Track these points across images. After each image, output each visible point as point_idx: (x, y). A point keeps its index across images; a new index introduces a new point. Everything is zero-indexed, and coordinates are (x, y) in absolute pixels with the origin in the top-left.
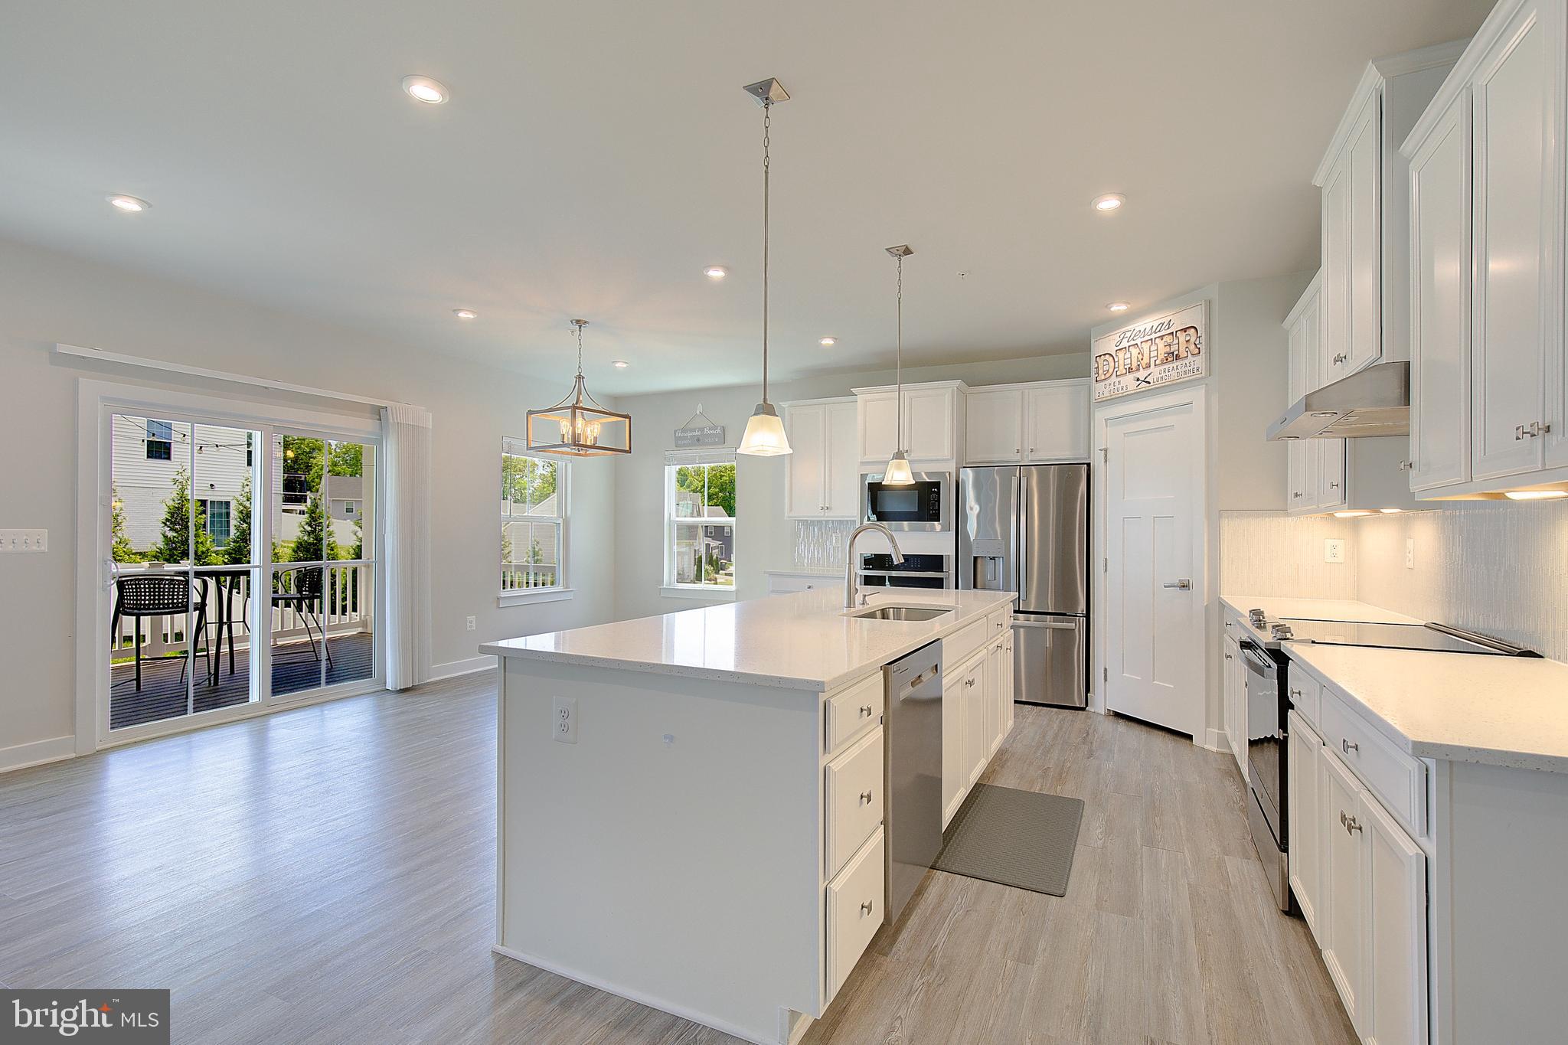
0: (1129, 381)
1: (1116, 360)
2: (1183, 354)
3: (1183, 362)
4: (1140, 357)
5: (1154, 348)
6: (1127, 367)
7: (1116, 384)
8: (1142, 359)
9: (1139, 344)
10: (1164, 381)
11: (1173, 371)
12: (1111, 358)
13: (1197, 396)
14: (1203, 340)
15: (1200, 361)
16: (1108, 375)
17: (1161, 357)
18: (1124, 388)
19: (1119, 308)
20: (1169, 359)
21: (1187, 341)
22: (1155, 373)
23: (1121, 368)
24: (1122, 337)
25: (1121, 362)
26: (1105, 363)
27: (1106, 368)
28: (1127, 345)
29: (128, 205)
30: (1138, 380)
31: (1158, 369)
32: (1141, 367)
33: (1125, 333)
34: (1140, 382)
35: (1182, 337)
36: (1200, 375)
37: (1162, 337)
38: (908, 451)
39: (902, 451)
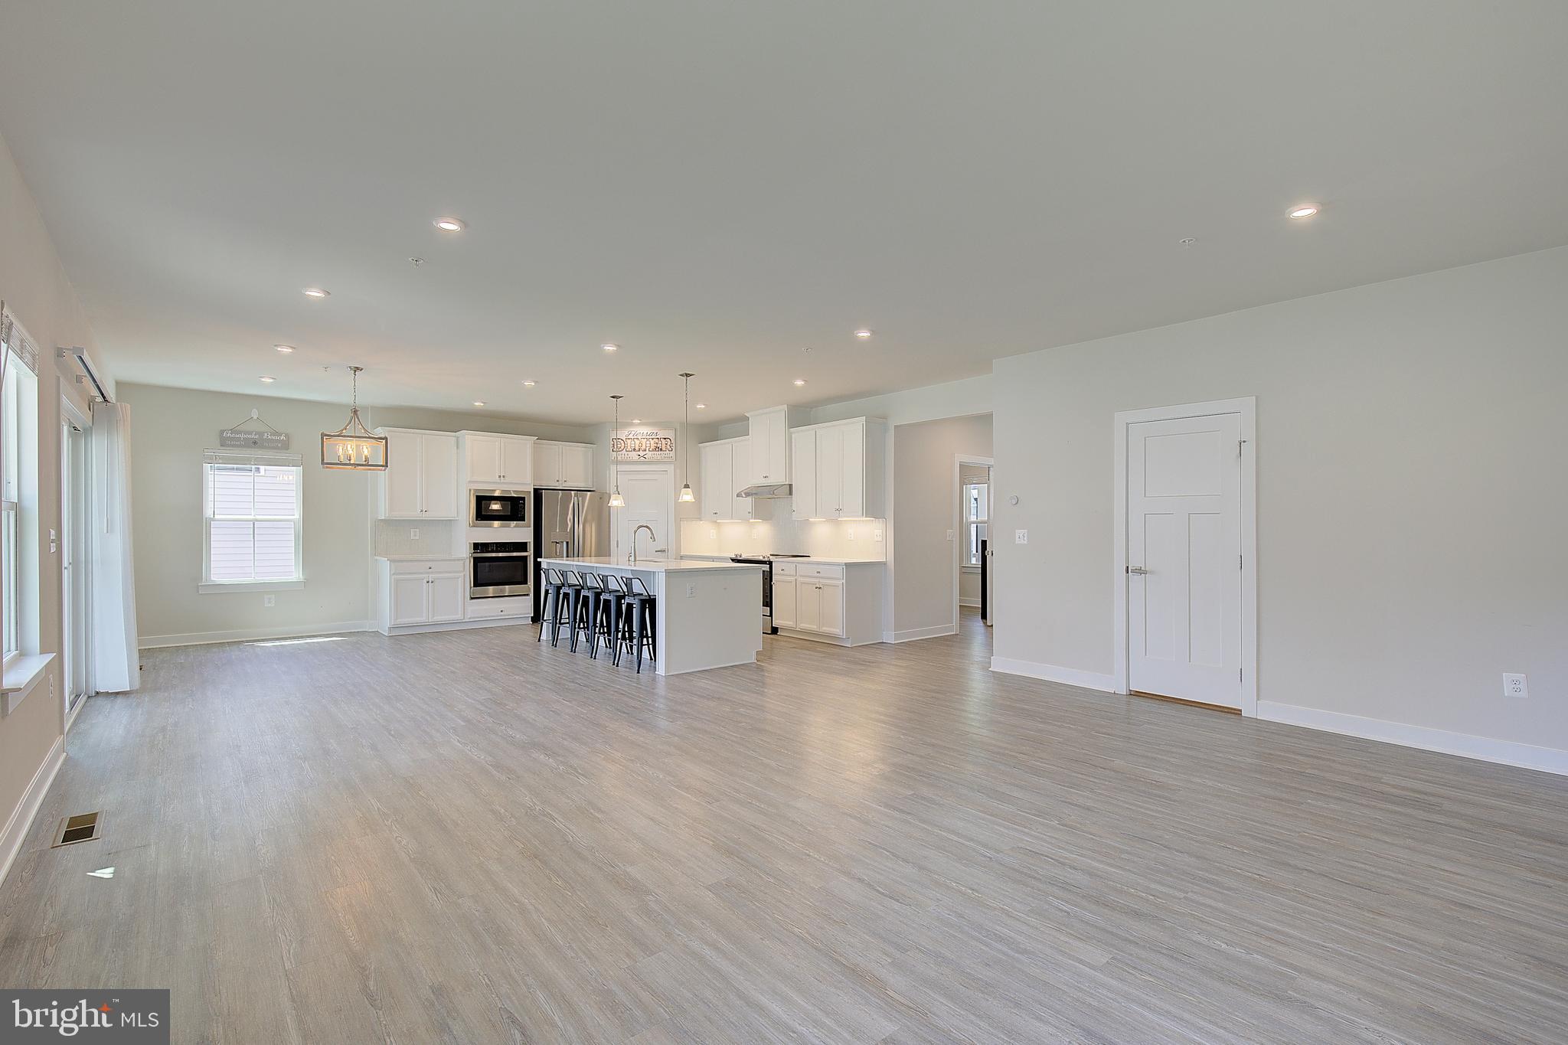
0: (634, 456)
1: (626, 443)
2: (664, 449)
3: (665, 452)
4: (640, 445)
5: (648, 442)
6: (633, 448)
7: (626, 455)
8: (642, 446)
10: (654, 459)
11: (658, 455)
12: (623, 441)
13: (671, 468)
14: (673, 445)
15: (672, 454)
16: (620, 449)
17: (653, 447)
18: (631, 458)
19: (636, 420)
20: (657, 450)
21: (666, 444)
23: (629, 447)
24: (629, 432)
25: (629, 444)
26: (619, 443)
27: (619, 446)
28: (633, 437)
29: (315, 293)
30: (639, 455)
31: (651, 453)
32: (641, 450)
33: (631, 431)
34: (640, 457)
35: (663, 441)
36: (672, 460)
37: (653, 439)
38: (504, 477)
39: (500, 477)
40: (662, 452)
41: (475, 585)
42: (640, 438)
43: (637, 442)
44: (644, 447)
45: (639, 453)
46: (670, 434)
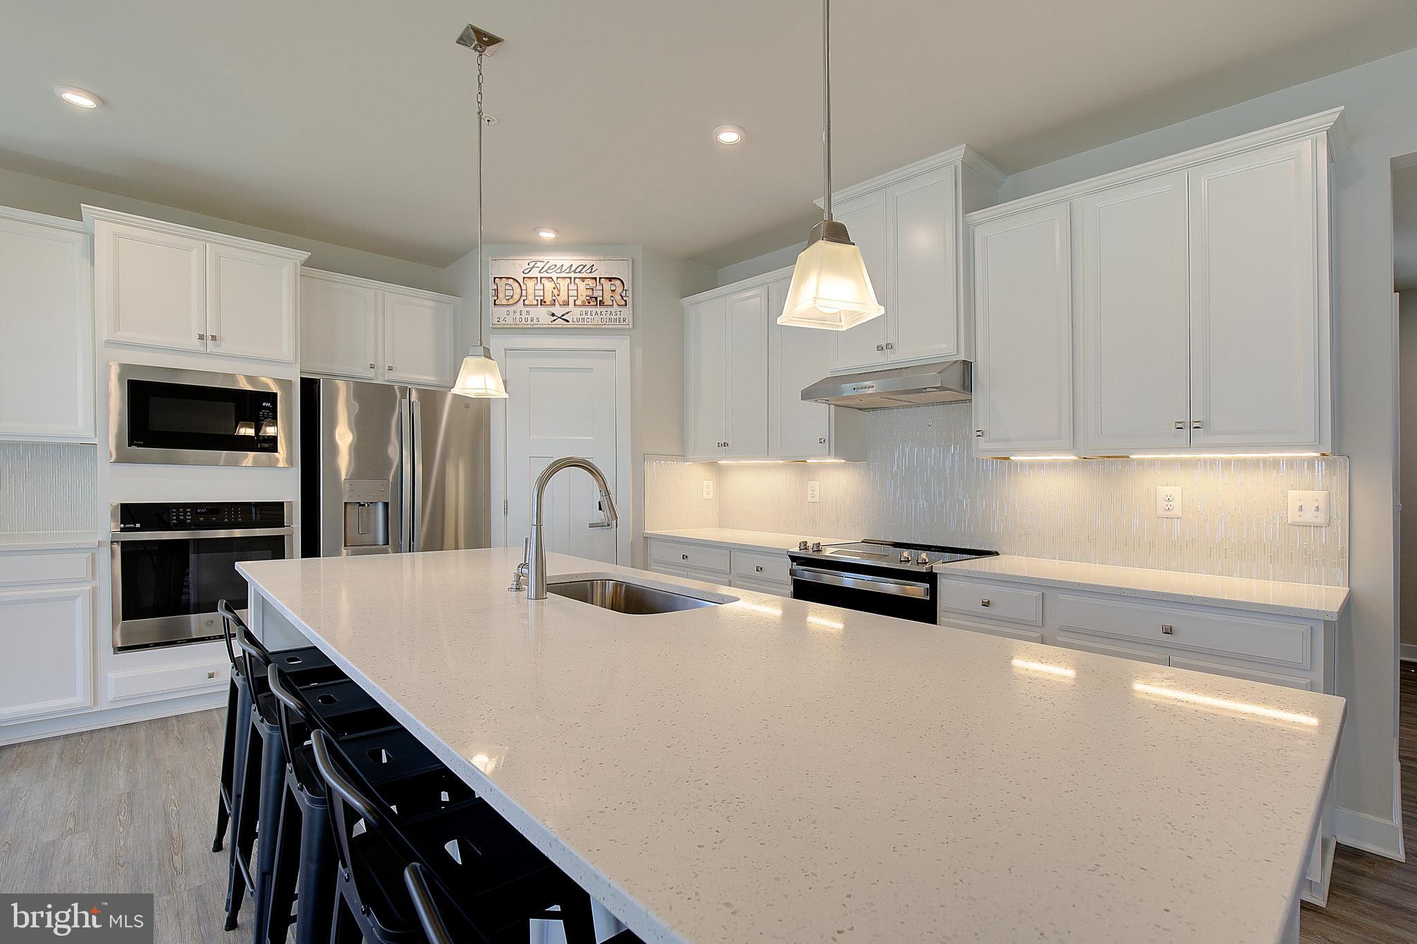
0: (542, 315)
1: (524, 287)
2: (608, 301)
3: (609, 309)
4: (556, 292)
5: (572, 287)
6: (539, 299)
7: (524, 313)
8: (558, 295)
9: (555, 279)
10: (585, 323)
11: (595, 316)
12: (517, 284)
13: (622, 345)
14: (630, 293)
16: (511, 302)
17: (582, 298)
18: (535, 320)
19: (547, 235)
20: (592, 303)
21: (612, 291)
22: (575, 313)
23: (531, 297)
24: (532, 265)
25: (531, 291)
26: (507, 287)
27: (509, 293)
28: (539, 276)
30: (553, 315)
31: (579, 309)
32: (557, 303)
33: (536, 262)
34: (555, 318)
35: (607, 284)
36: (628, 327)
37: (583, 279)
38: (214, 338)
39: (201, 337)
40: (599, 309)
41: (127, 615)
42: (554, 276)
43: (549, 286)
44: (563, 297)
45: (553, 310)
46: (620, 269)
